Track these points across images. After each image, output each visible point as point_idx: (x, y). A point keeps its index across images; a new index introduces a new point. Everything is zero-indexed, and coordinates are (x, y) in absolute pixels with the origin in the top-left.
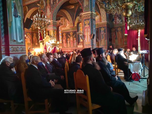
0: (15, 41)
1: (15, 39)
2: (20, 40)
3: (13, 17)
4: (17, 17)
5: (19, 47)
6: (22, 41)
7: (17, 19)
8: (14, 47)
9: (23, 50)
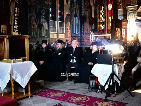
0: (74, 33)
1: (75, 32)
2: (77, 32)
3: (74, 18)
4: (76, 17)
5: (77, 37)
6: (79, 33)
8: (74, 37)
9: (79, 40)
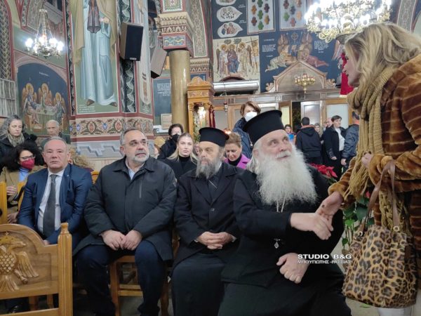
4: (99, 28)
7: (99, 34)
